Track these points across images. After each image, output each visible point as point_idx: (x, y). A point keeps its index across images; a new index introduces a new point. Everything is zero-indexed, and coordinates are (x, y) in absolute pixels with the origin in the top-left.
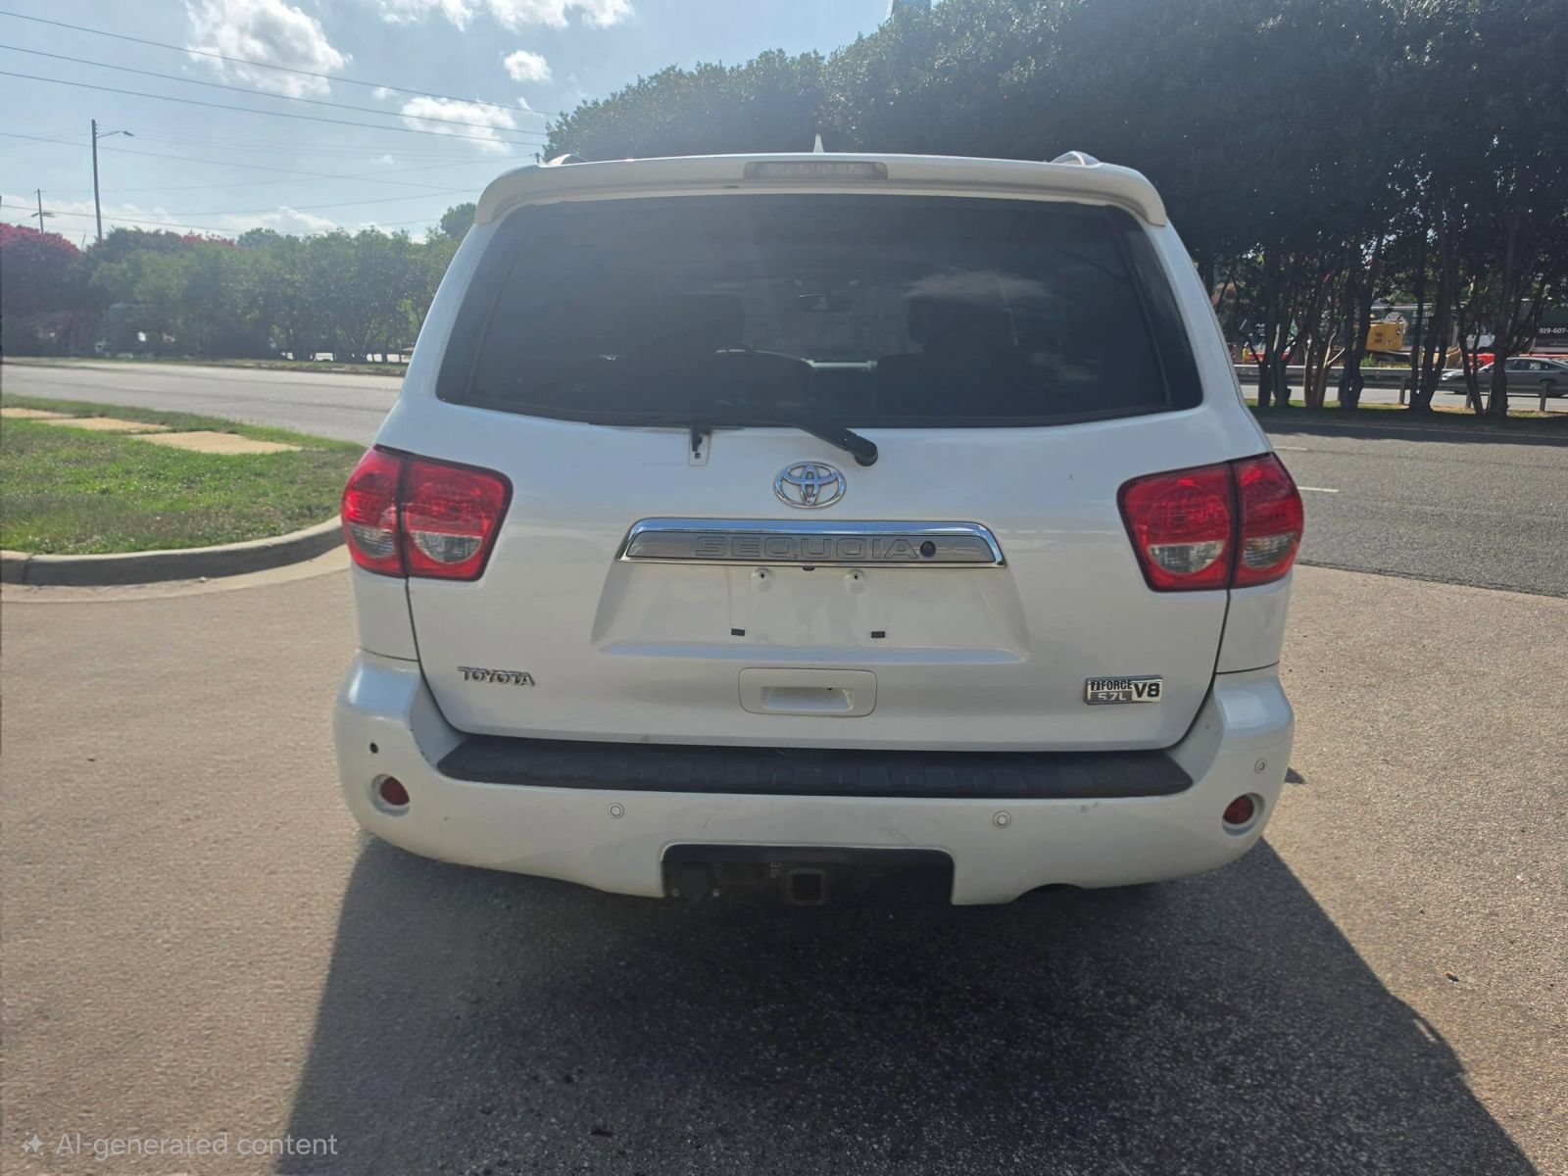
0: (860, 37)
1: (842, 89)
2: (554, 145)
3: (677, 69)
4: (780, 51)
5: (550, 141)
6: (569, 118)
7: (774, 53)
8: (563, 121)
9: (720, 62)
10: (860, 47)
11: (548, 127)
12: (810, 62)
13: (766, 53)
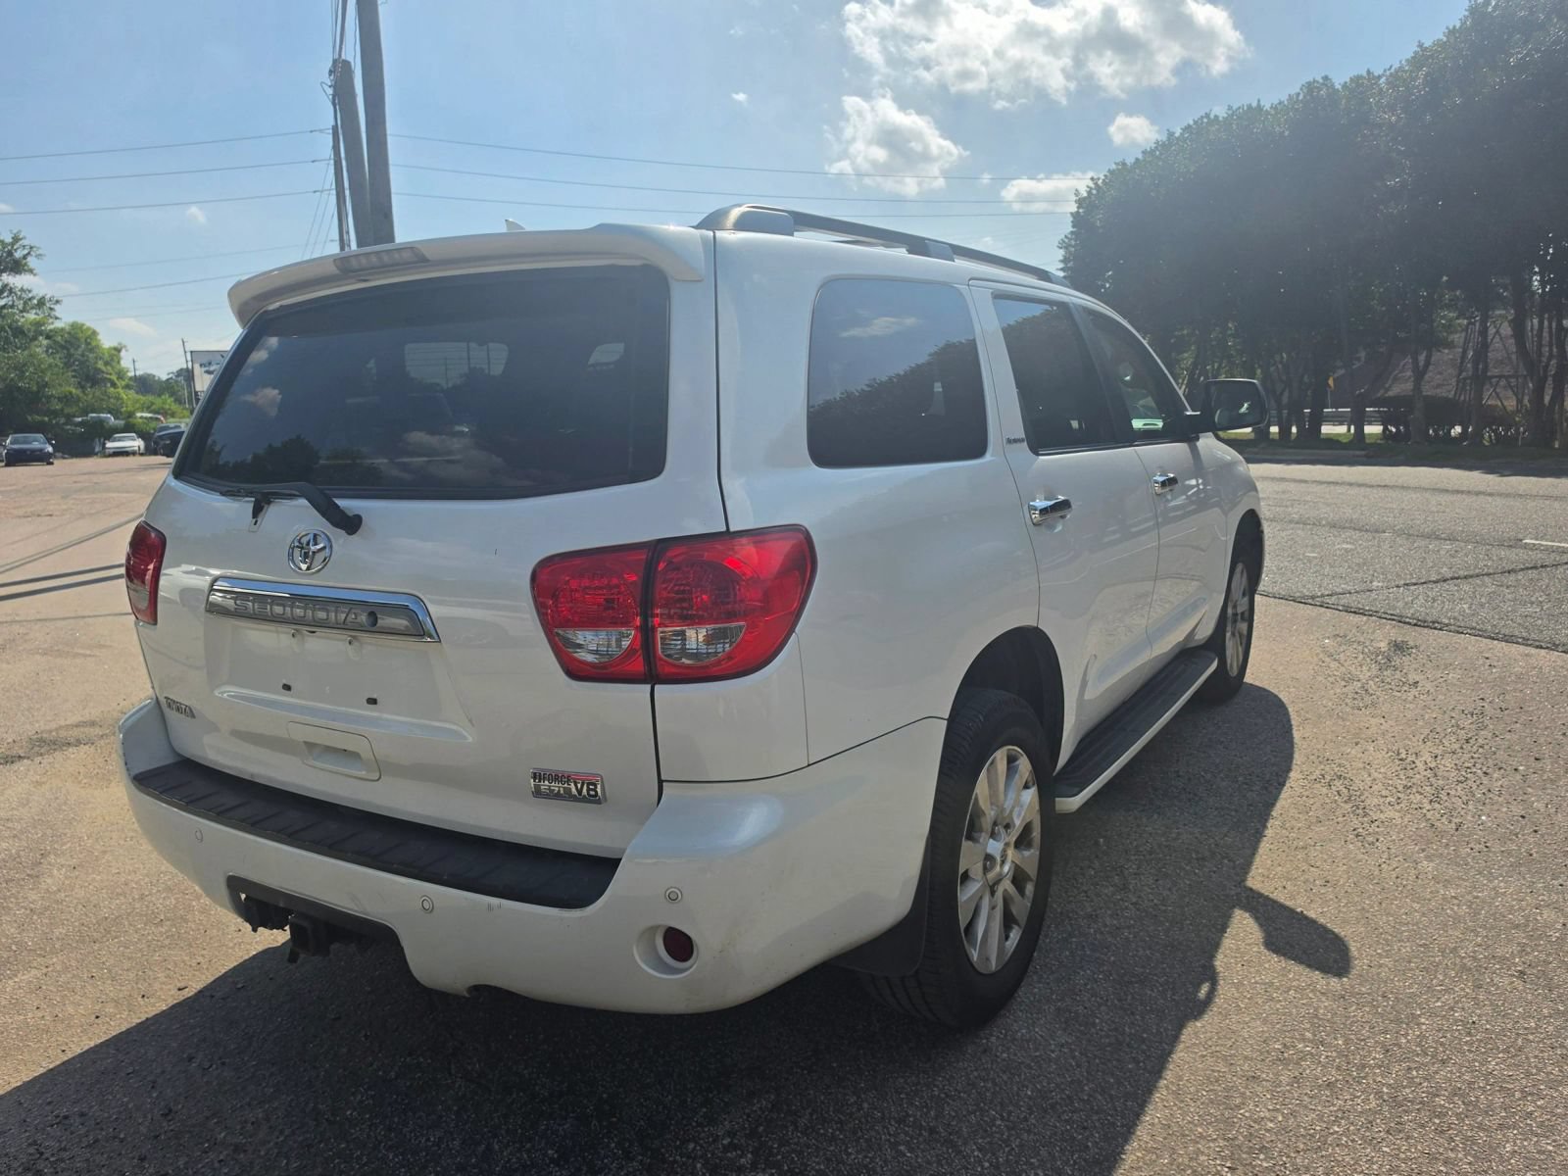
0: (1420, 45)
1: (1392, 109)
2: (1081, 210)
3: (1212, 116)
4: (1326, 78)
5: (1078, 208)
6: (1100, 182)
7: (1318, 82)
8: (1093, 186)
9: (1259, 101)
10: (1421, 58)
11: (1077, 193)
12: (1361, 86)
13: (1309, 83)
